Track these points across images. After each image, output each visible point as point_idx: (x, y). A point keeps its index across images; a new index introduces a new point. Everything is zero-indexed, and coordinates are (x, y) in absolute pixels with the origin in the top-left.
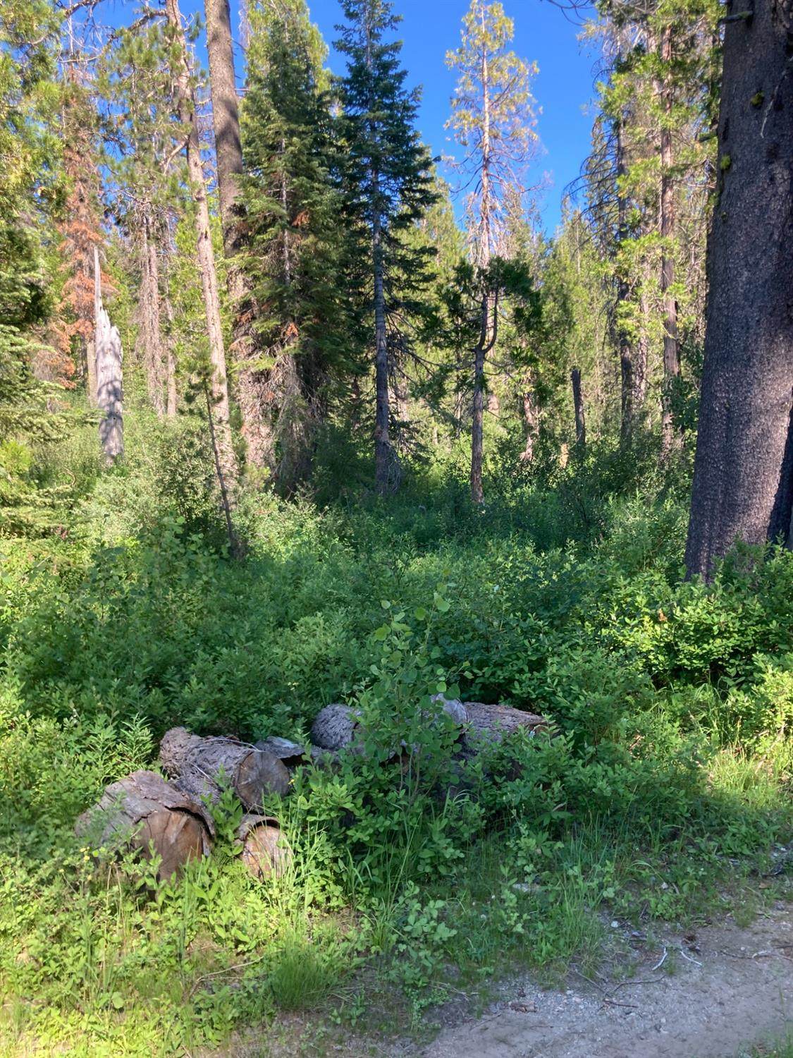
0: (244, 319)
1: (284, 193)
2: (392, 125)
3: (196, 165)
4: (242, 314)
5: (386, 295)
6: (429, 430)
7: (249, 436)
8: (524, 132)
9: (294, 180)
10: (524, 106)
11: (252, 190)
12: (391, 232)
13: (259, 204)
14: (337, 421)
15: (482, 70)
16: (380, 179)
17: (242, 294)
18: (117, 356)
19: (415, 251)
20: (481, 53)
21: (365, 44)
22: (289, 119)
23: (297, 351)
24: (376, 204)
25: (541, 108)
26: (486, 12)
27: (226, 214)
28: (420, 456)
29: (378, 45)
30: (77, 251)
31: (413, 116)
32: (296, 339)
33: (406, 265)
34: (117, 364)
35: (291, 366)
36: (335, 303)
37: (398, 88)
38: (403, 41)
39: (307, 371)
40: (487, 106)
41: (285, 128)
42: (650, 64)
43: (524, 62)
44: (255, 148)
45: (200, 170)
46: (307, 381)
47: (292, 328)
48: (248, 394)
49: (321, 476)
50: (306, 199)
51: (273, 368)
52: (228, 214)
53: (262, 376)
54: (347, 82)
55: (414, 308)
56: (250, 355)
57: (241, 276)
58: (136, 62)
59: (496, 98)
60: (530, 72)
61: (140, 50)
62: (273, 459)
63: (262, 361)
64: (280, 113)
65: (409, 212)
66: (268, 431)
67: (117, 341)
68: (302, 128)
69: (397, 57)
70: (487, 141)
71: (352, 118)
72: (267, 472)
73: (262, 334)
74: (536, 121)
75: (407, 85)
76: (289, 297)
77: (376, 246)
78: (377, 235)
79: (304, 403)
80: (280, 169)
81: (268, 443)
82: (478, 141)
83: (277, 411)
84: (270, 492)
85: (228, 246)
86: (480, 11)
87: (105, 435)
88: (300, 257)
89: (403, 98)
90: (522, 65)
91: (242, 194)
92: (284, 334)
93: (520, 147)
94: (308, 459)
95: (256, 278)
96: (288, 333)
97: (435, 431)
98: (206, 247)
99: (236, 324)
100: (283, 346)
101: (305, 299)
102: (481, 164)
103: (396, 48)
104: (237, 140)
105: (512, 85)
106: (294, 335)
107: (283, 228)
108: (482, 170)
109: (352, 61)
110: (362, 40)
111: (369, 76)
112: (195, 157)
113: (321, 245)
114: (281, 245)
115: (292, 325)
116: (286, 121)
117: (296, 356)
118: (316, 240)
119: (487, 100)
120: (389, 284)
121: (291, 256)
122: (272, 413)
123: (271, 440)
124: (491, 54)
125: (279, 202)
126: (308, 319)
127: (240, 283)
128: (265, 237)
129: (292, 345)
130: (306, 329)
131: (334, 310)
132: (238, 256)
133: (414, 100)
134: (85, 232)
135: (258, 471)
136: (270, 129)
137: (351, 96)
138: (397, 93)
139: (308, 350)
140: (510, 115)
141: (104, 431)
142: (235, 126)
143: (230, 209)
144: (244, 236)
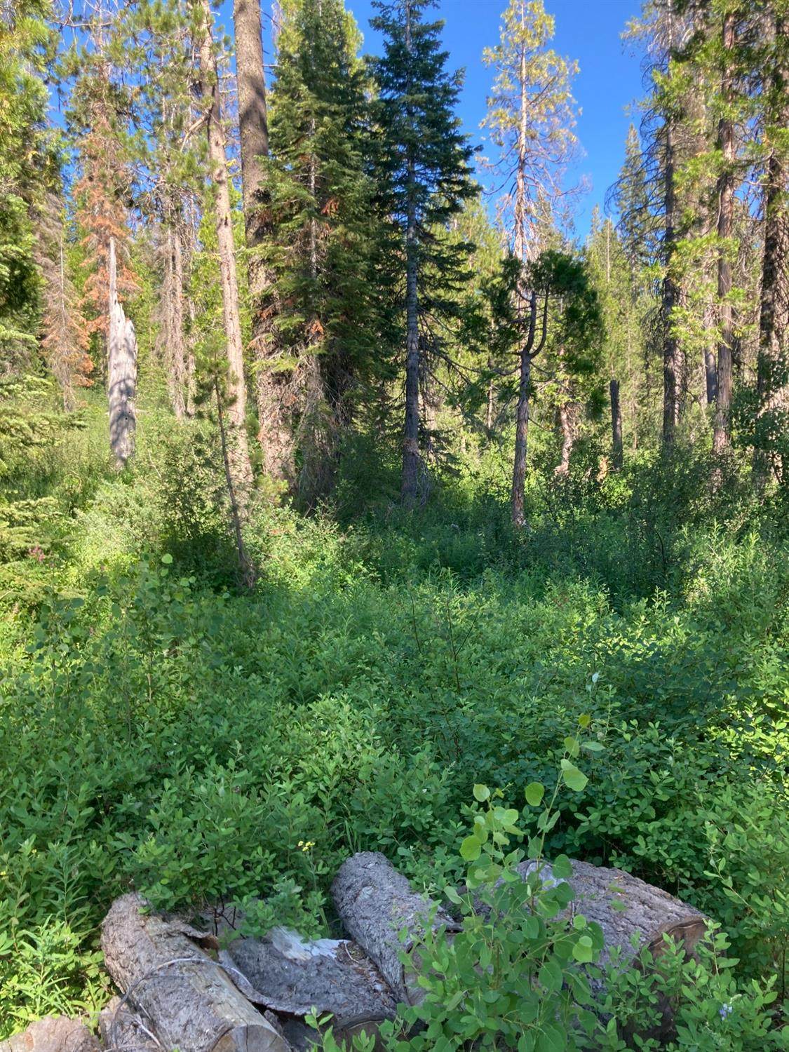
0: (264, 315)
1: (313, 178)
2: (432, 110)
3: (217, 144)
4: (263, 309)
5: (420, 296)
6: (457, 439)
7: (267, 442)
8: (563, 133)
9: (324, 163)
10: (563, 107)
11: (278, 173)
12: (425, 226)
13: (285, 188)
14: (360, 427)
15: (521, 68)
16: (416, 169)
17: (264, 286)
18: (130, 353)
19: (452, 248)
20: (520, 52)
21: (404, 22)
22: (320, 97)
23: (321, 351)
24: (412, 194)
25: (581, 110)
26: (526, 9)
27: (249, 200)
28: (450, 468)
29: (418, 24)
30: (101, 246)
31: (455, 100)
32: (321, 338)
33: (441, 262)
34: (130, 361)
35: (314, 367)
36: (364, 300)
37: (438, 70)
38: (445, 22)
39: (332, 373)
40: (524, 105)
41: (316, 106)
42: (712, 52)
43: (565, 60)
44: (282, 128)
45: (221, 150)
46: (332, 384)
47: (317, 326)
48: (267, 396)
49: (345, 490)
50: (336, 184)
51: (295, 368)
52: (251, 200)
53: (282, 378)
54: (383, 63)
55: (449, 309)
56: (270, 354)
57: (263, 268)
58: (153, 25)
59: (533, 97)
60: (570, 72)
61: (158, 12)
62: (293, 469)
63: (281, 361)
64: (310, 89)
65: (447, 205)
66: (287, 437)
67: (132, 337)
68: (334, 108)
69: (438, 38)
70: (523, 142)
71: (388, 102)
72: (284, 485)
73: (284, 332)
74: (575, 122)
75: (448, 68)
76: (315, 292)
77: (410, 240)
78: (412, 229)
79: (328, 408)
80: (309, 151)
81: (288, 452)
82: (514, 142)
83: (297, 415)
84: (287, 507)
85: (250, 236)
86: (520, 7)
87: (115, 437)
88: (328, 248)
89: (444, 81)
90: (563, 63)
91: (266, 178)
92: (308, 331)
93: (557, 148)
94: (331, 471)
95: (279, 271)
96: (313, 331)
97: (463, 441)
98: (226, 234)
99: (257, 321)
100: (307, 345)
101: (332, 295)
102: (517, 166)
103: (437, 27)
104: (262, 120)
105: (551, 85)
106: (318, 332)
107: (310, 215)
108: (517, 171)
109: (388, 39)
110: (400, 18)
111: (406, 55)
112: (216, 136)
113: (351, 236)
114: (307, 235)
115: (317, 322)
116: (318, 98)
117: (321, 356)
118: (346, 230)
119: (524, 99)
120: (423, 282)
121: (318, 247)
122: (292, 418)
123: (290, 448)
124: (530, 52)
125: (307, 187)
126: (336, 317)
127: (261, 274)
128: (290, 225)
129: (317, 344)
130: (332, 327)
131: (363, 307)
132: (260, 246)
133: (455, 83)
134: (108, 227)
135: (274, 485)
136: (299, 108)
137: (388, 78)
138: (437, 76)
139: (334, 351)
140: (548, 115)
141: (116, 432)
142: (260, 104)
143: (254, 195)
144: (267, 225)
